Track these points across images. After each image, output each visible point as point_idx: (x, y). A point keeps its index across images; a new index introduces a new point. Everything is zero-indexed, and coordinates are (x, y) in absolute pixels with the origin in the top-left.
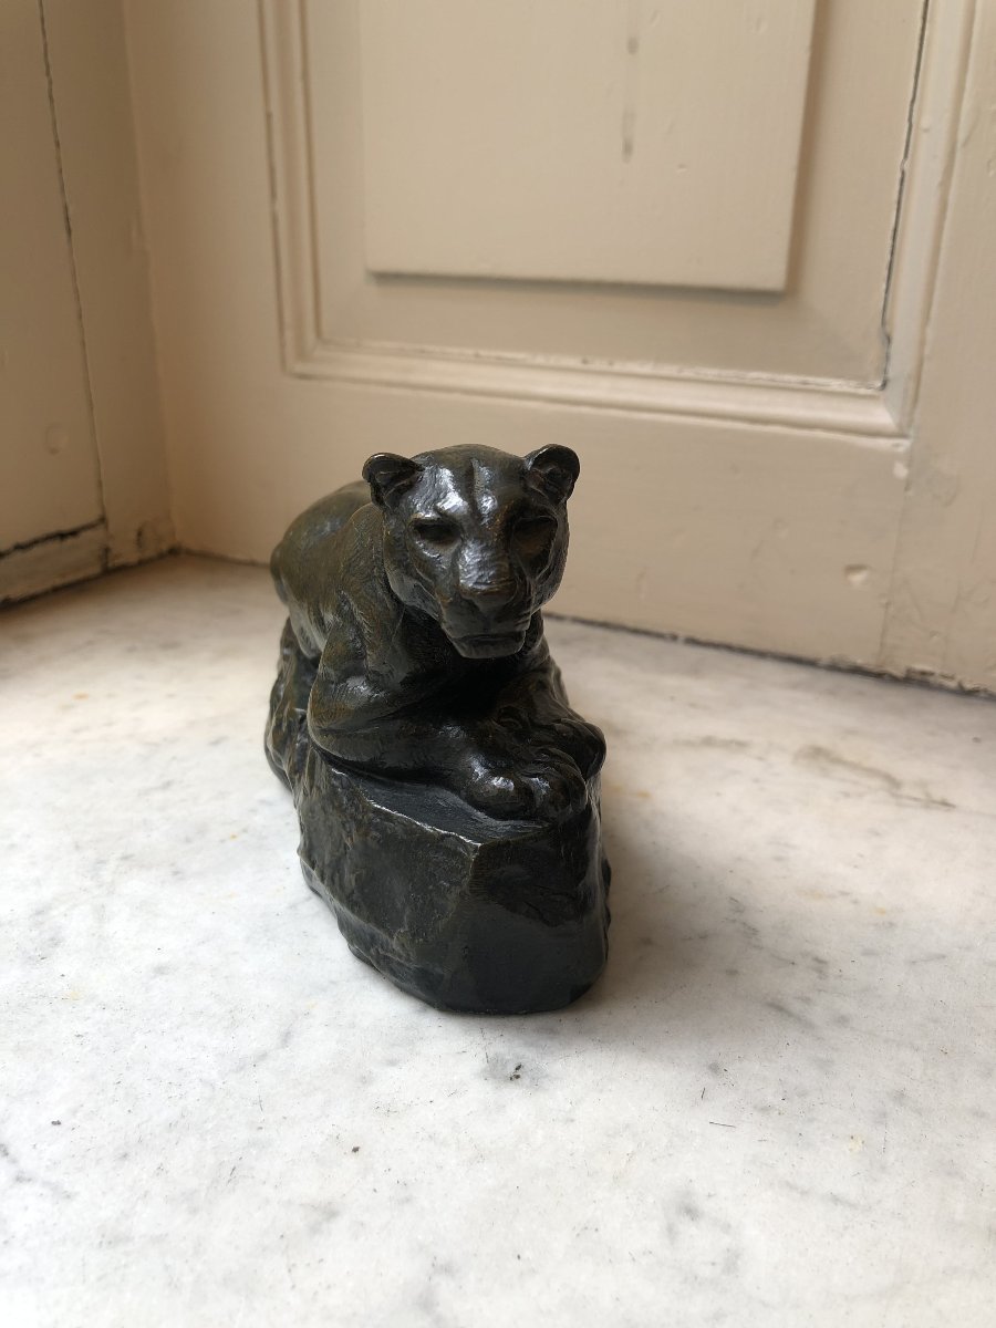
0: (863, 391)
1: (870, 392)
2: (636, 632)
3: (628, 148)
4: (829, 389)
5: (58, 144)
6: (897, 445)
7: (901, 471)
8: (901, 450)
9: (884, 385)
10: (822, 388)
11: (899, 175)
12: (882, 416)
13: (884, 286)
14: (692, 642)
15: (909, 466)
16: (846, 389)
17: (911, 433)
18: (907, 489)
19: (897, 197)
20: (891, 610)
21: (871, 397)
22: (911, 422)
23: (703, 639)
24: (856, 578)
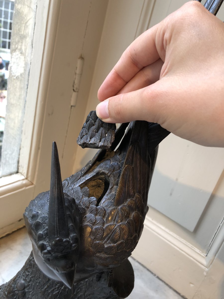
0: (202, 254)
1: (203, 256)
2: (148, 270)
3: (171, 194)
4: (196, 250)
5: (65, 144)
6: (206, 269)
7: (205, 274)
8: (206, 270)
9: (206, 256)
10: (194, 250)
11: (219, 225)
12: (204, 262)
13: (211, 241)
14: (158, 278)
15: (207, 273)
16: (199, 253)
17: (209, 268)
18: (205, 277)
19: (218, 228)
20: (196, 294)
21: (203, 257)
22: (209, 267)
23: (161, 278)
24: (192, 285)
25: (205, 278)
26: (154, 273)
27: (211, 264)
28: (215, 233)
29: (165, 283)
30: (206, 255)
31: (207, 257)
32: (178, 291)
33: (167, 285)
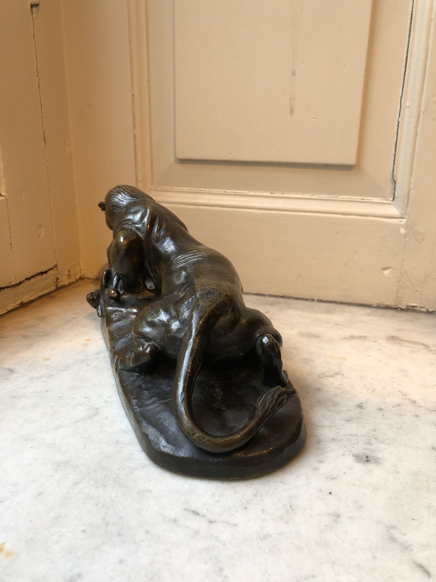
1: (388, 202)
3: (292, 111)
6: (401, 221)
7: (403, 231)
8: (402, 223)
9: (393, 199)
10: (369, 201)
11: (397, 123)
12: (394, 211)
13: (392, 163)
14: (320, 301)
15: (406, 228)
16: (379, 201)
17: (406, 217)
19: (396, 131)
20: (400, 283)
21: (389, 204)
22: (406, 212)
23: (325, 300)
24: (386, 272)
25: (406, 239)
26: (309, 298)
27: (408, 204)
28: (394, 144)
29: (335, 302)
30: (391, 199)
31: (395, 199)
32: (364, 302)
33: (342, 303)
